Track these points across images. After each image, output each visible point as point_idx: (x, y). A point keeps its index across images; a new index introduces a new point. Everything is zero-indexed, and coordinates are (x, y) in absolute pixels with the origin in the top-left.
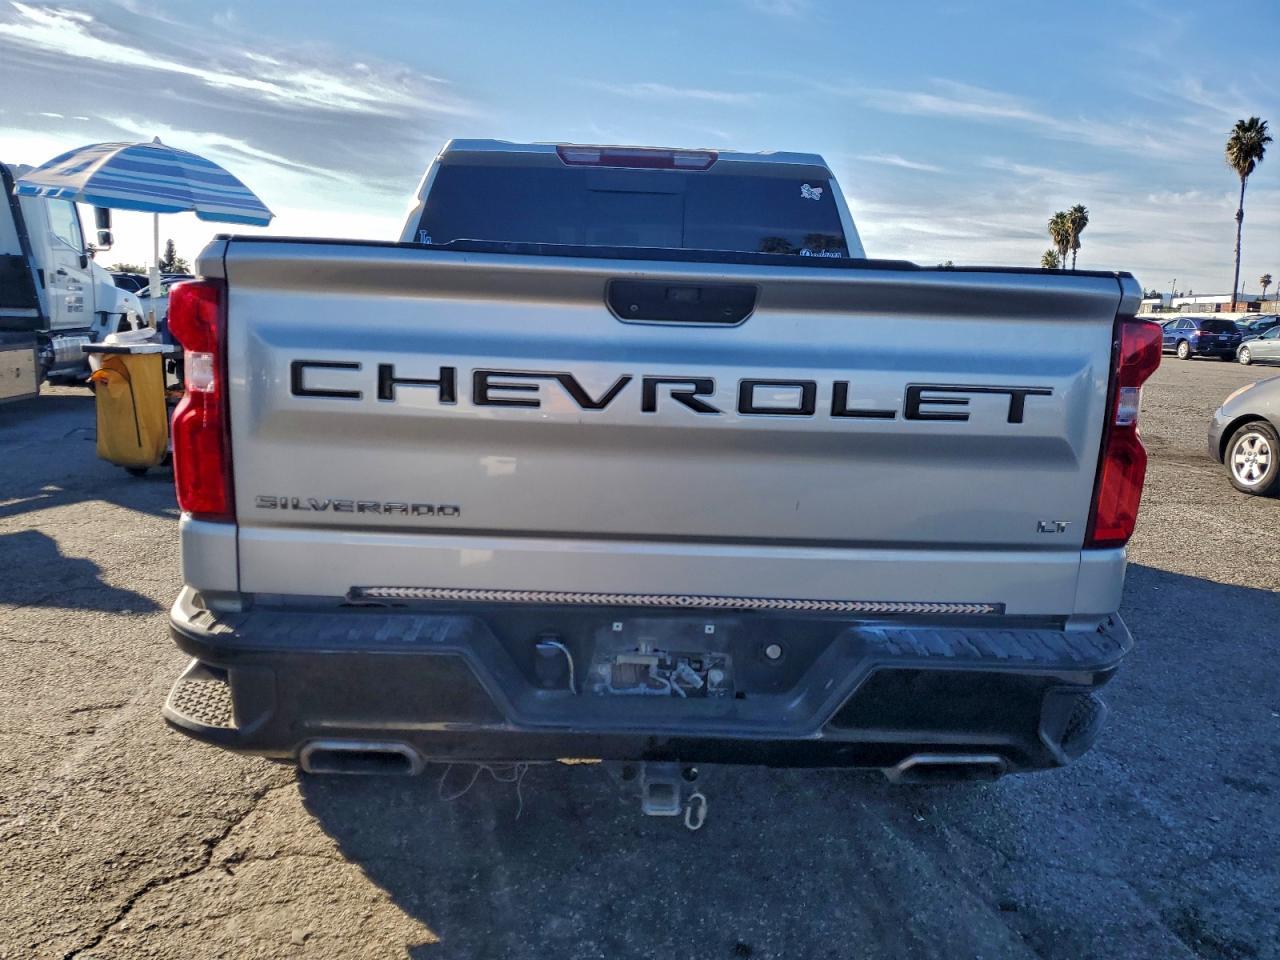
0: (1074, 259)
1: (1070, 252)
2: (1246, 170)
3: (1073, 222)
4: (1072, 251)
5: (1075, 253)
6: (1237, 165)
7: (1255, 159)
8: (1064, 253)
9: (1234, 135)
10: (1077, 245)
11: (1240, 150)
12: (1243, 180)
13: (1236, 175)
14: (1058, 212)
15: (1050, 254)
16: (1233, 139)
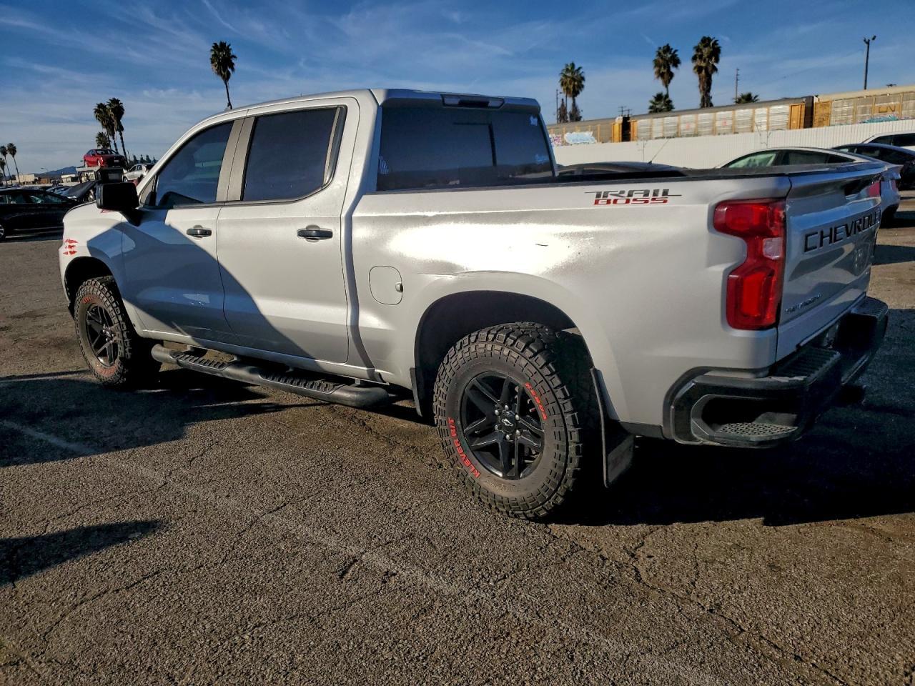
0: (122, 138)
1: (117, 134)
2: (226, 78)
3: (113, 110)
4: (118, 133)
5: (121, 134)
6: (219, 73)
7: (230, 70)
8: (113, 135)
9: (213, 53)
10: (121, 129)
11: (219, 63)
12: (226, 84)
13: (220, 81)
14: (99, 103)
15: (101, 135)
16: (213, 55)
